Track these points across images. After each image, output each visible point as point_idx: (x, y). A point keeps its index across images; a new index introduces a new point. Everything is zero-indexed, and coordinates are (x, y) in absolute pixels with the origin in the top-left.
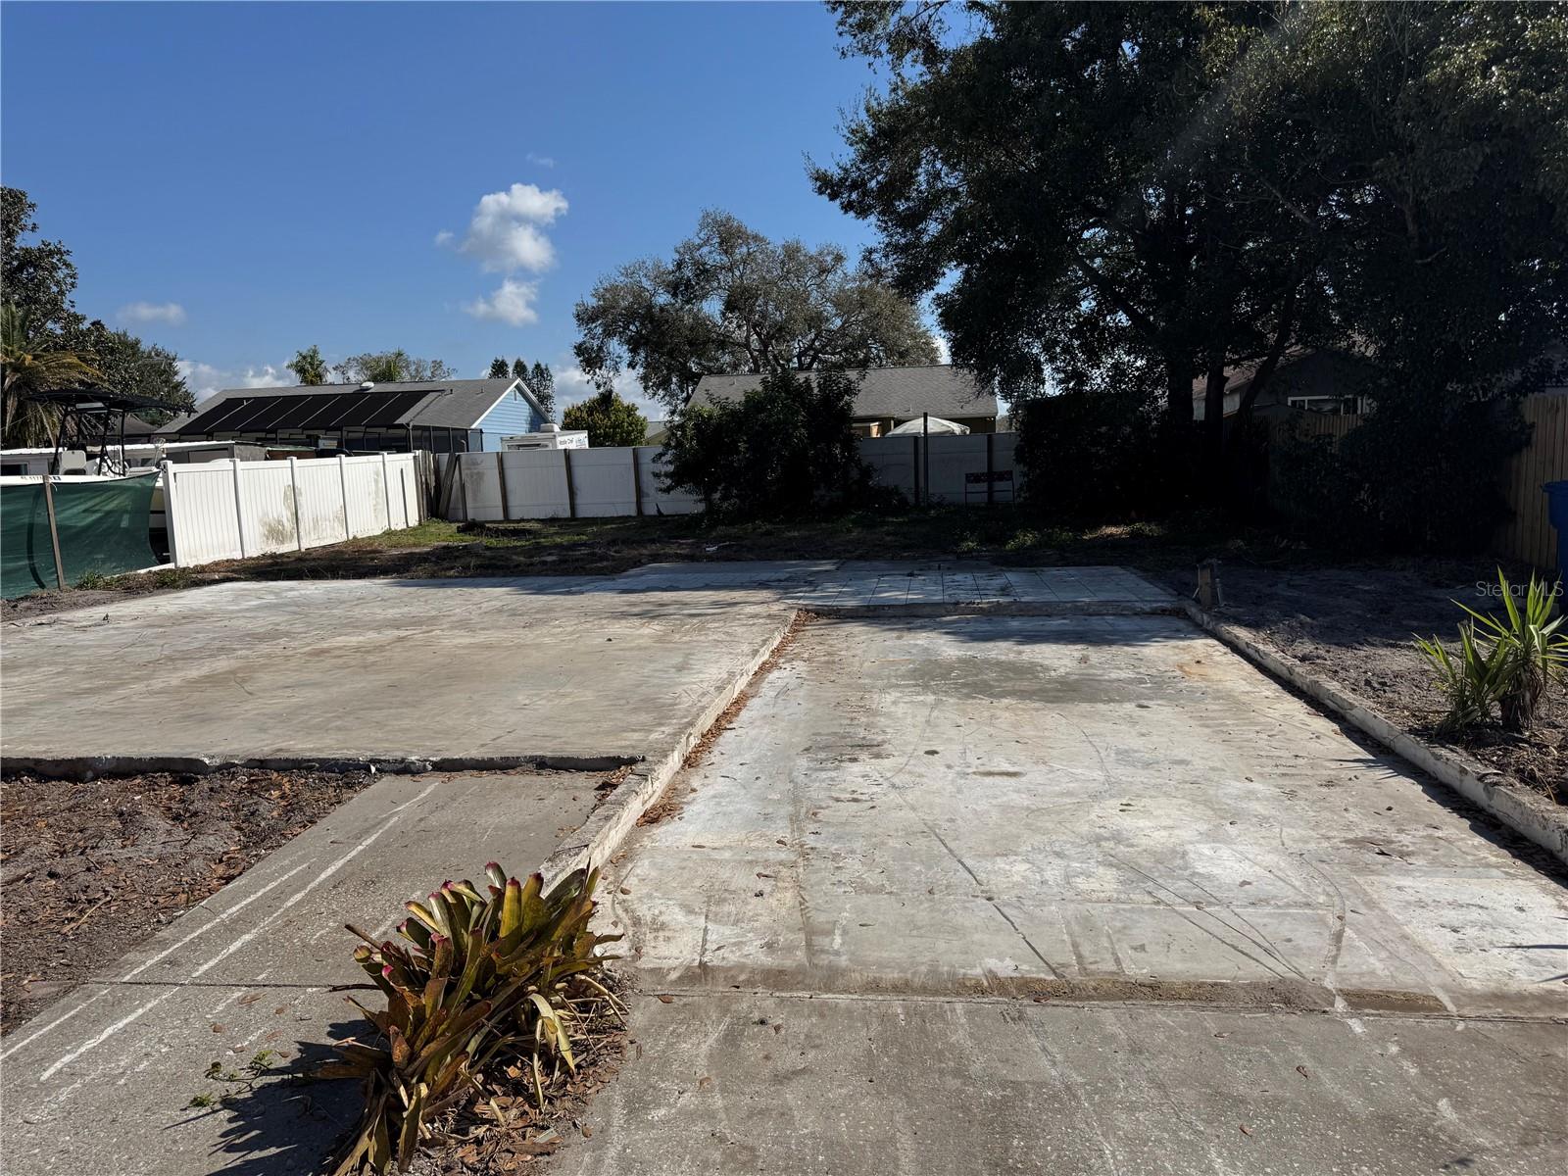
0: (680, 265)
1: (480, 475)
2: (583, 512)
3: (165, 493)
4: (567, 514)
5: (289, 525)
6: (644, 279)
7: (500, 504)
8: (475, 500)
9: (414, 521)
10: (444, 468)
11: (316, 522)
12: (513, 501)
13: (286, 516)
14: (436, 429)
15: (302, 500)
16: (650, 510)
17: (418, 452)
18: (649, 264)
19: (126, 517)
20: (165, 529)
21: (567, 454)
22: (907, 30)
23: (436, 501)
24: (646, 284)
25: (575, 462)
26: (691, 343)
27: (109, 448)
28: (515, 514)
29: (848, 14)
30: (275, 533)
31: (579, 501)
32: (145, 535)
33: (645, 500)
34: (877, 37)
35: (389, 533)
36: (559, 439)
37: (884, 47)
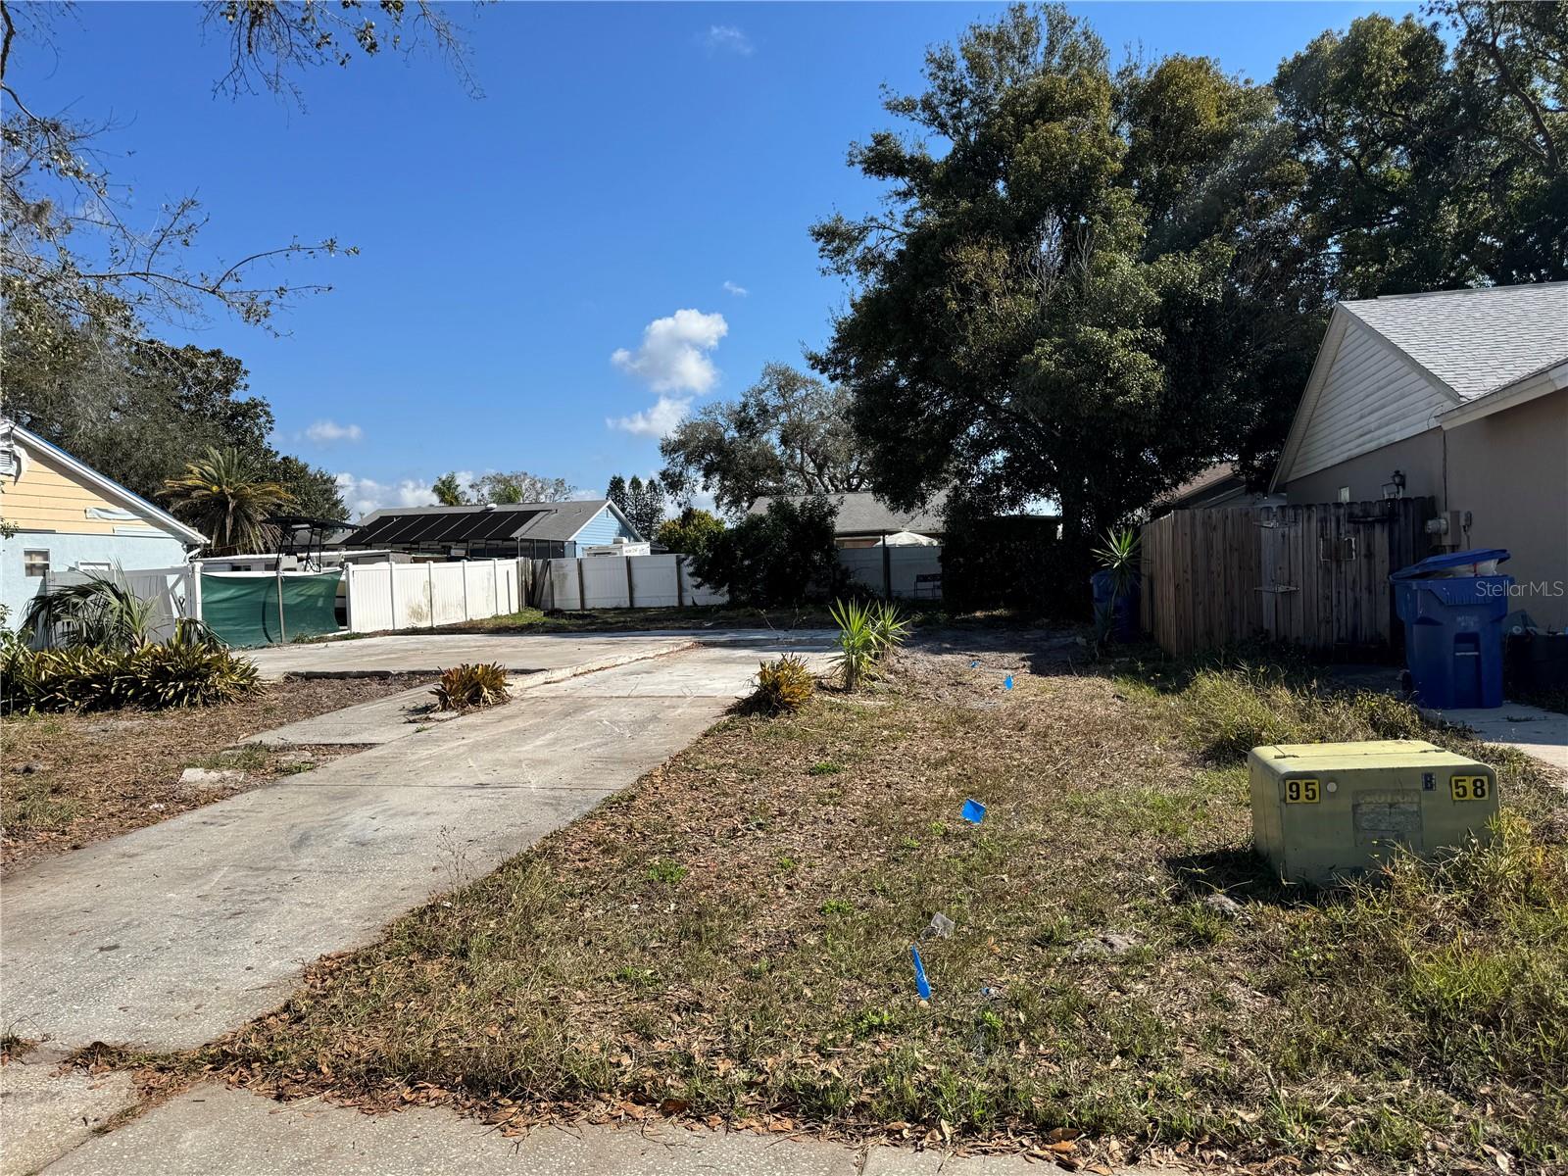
0: (745, 406)
1: (565, 576)
2: (638, 604)
3: (346, 584)
4: (628, 605)
5: (426, 609)
6: (719, 417)
7: (578, 596)
8: (561, 592)
9: (515, 609)
10: (539, 570)
11: (444, 607)
12: (588, 595)
13: (424, 602)
14: (538, 541)
15: (435, 591)
16: (688, 602)
17: (520, 559)
18: (724, 405)
19: (321, 599)
20: (345, 609)
21: (629, 560)
22: (869, 256)
23: (531, 595)
24: (720, 420)
25: (634, 565)
26: (752, 469)
27: (311, 554)
28: (589, 605)
29: (828, 243)
30: (416, 614)
31: (637, 594)
32: (332, 611)
33: (684, 594)
34: (848, 261)
35: (496, 617)
36: (624, 549)
37: (853, 268)
